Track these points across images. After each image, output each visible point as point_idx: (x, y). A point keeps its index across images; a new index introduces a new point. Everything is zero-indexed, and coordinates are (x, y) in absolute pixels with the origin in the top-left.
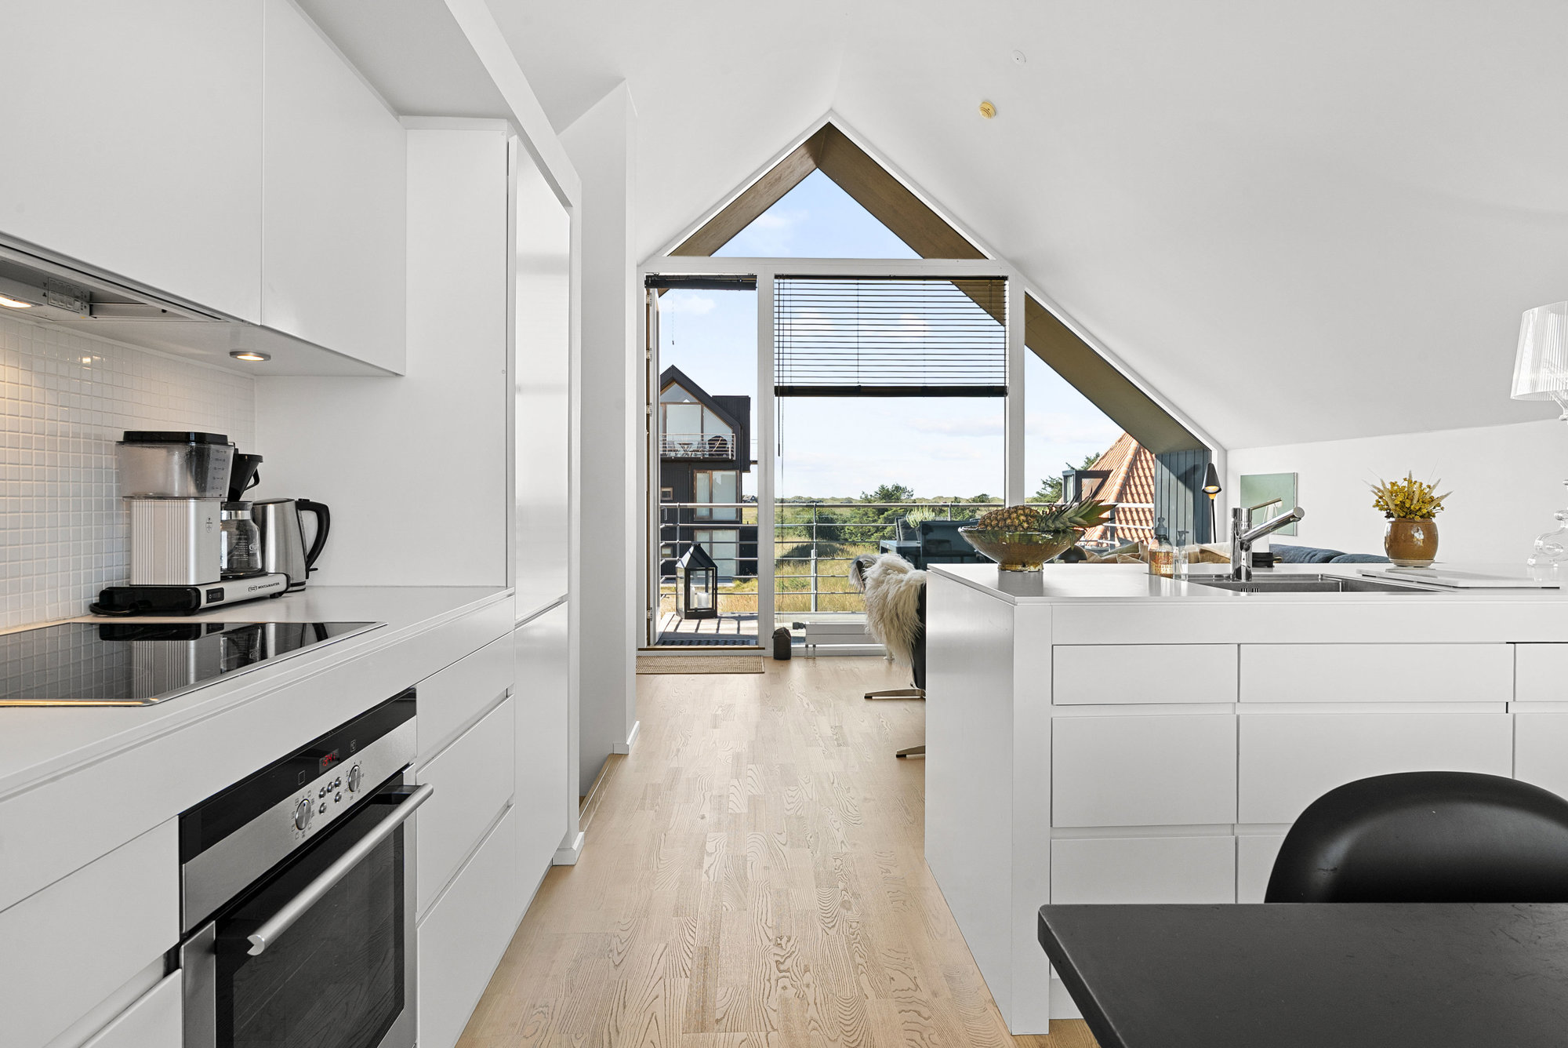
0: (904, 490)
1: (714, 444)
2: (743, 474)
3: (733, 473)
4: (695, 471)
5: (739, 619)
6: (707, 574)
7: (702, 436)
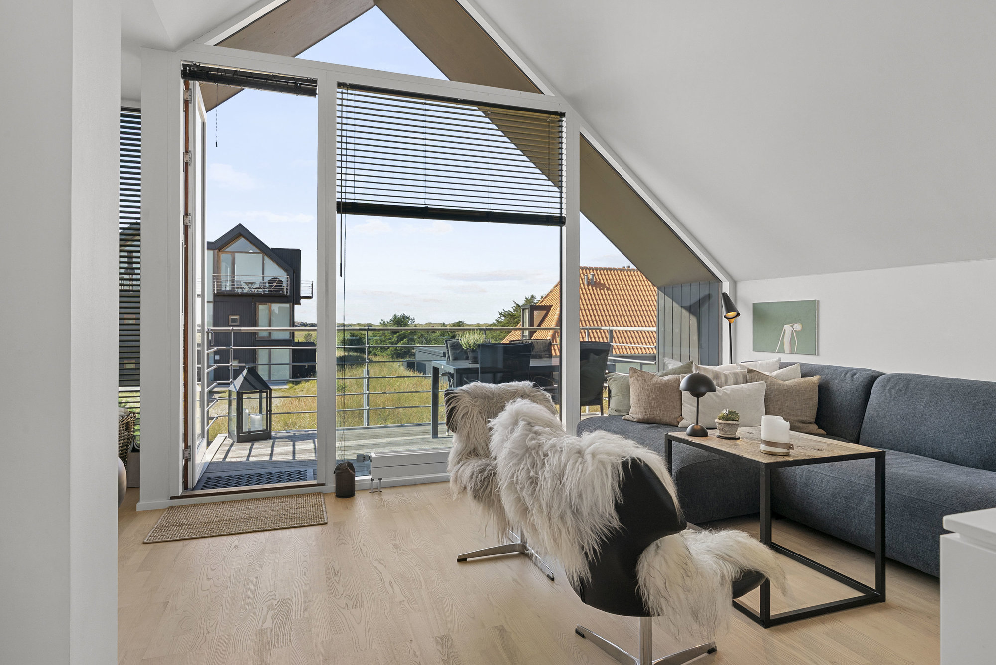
0: (409, 318)
1: (273, 283)
2: (295, 306)
3: (287, 305)
4: (257, 303)
5: (294, 439)
6: (261, 398)
7: (263, 277)
